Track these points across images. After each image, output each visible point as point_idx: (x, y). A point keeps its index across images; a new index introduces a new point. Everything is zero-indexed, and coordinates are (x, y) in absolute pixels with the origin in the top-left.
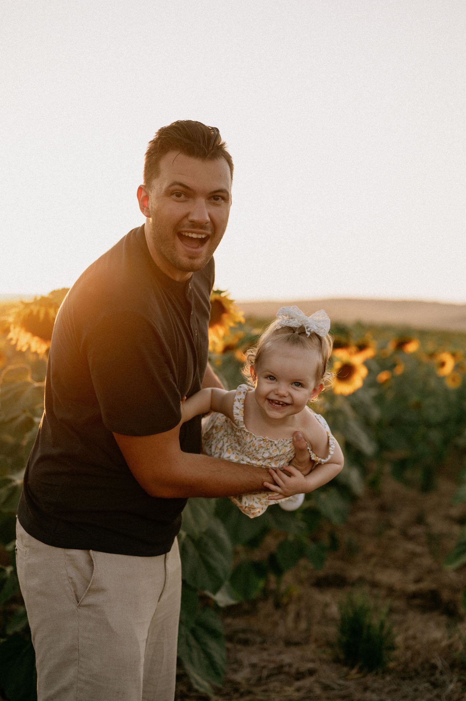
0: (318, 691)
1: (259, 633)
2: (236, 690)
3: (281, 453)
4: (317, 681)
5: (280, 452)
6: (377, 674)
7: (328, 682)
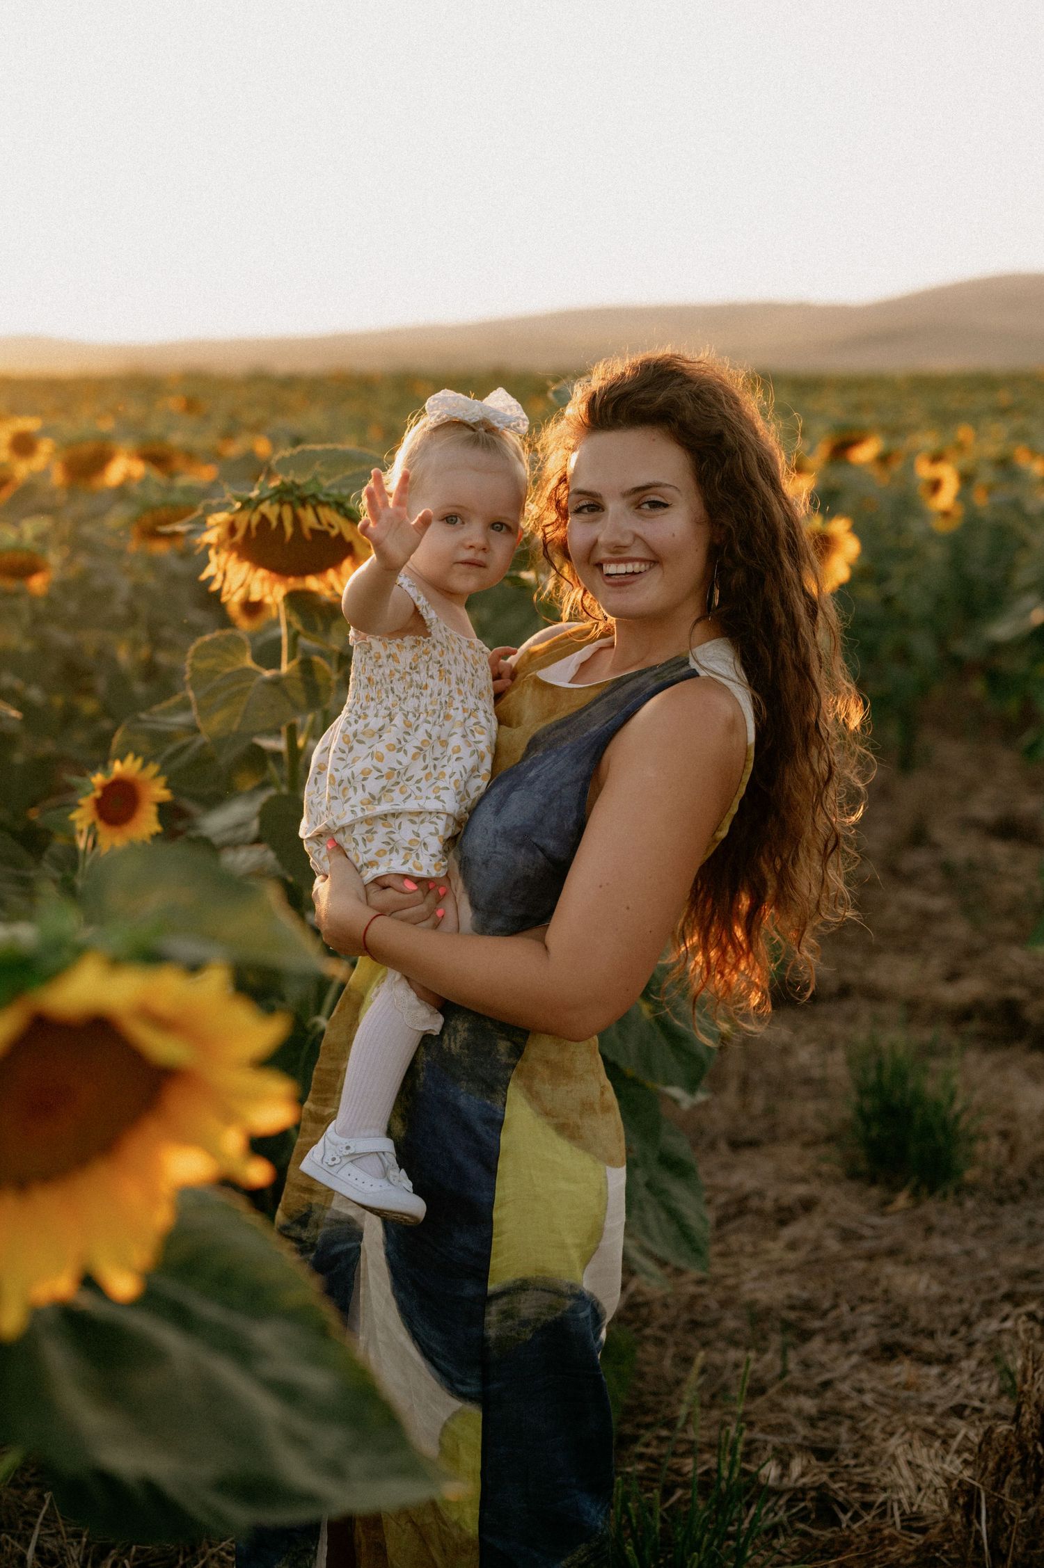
0: (833, 1244)
4: (826, 1224)
6: (944, 1197)
7: (847, 1222)
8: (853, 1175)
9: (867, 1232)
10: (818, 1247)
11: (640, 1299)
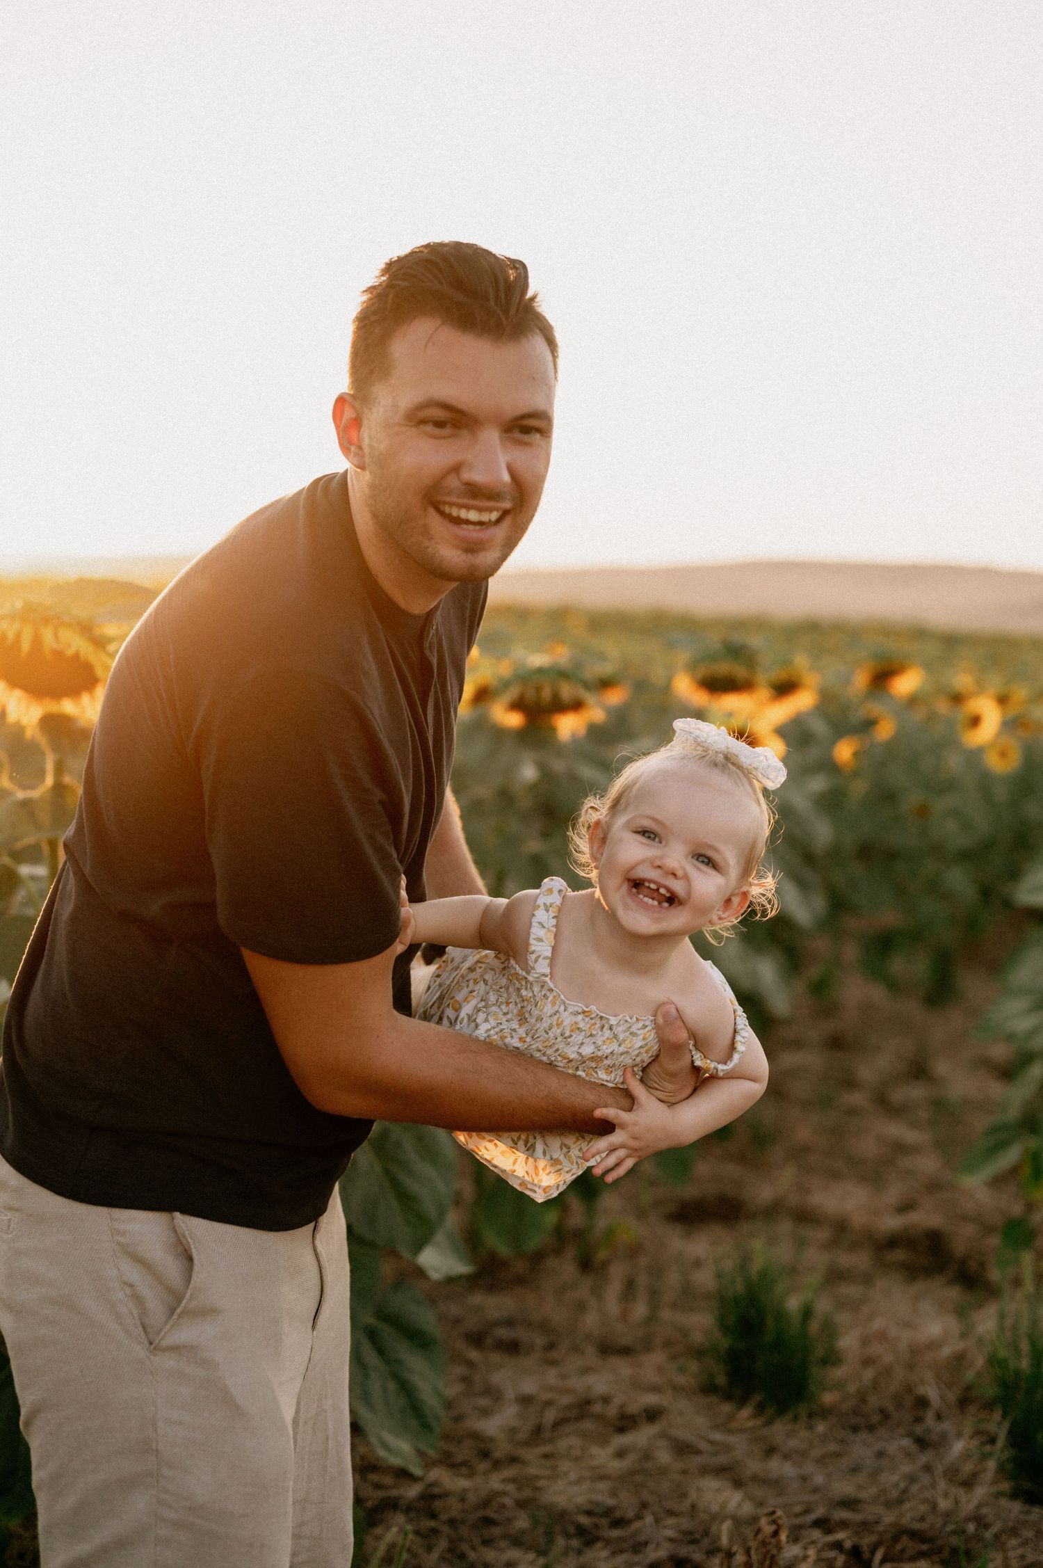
0: (664, 1456)
1: (544, 1326)
2: (485, 1454)
3: (622, 1049)
4: (663, 1435)
5: (619, 1046)
6: (796, 1418)
7: (687, 1436)
8: (709, 1389)
9: (703, 1446)
10: (647, 1456)
11: (436, 1491)
